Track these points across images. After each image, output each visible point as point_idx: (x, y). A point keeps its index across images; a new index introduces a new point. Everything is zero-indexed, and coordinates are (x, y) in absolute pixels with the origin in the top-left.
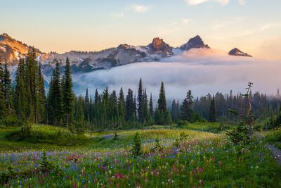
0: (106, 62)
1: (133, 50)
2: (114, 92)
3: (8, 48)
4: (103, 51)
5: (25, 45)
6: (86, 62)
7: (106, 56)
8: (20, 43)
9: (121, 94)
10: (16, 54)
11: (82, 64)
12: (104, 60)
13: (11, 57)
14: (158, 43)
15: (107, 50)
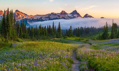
0: (47, 18)
1: (55, 14)
2: (45, 26)
3: (18, 14)
4: (46, 15)
5: (23, 13)
6: (41, 18)
7: (47, 16)
8: (22, 12)
9: (48, 27)
10: (20, 16)
11: (40, 19)
12: (47, 17)
13: (19, 17)
14: (63, 12)
15: (47, 14)
